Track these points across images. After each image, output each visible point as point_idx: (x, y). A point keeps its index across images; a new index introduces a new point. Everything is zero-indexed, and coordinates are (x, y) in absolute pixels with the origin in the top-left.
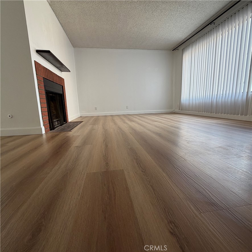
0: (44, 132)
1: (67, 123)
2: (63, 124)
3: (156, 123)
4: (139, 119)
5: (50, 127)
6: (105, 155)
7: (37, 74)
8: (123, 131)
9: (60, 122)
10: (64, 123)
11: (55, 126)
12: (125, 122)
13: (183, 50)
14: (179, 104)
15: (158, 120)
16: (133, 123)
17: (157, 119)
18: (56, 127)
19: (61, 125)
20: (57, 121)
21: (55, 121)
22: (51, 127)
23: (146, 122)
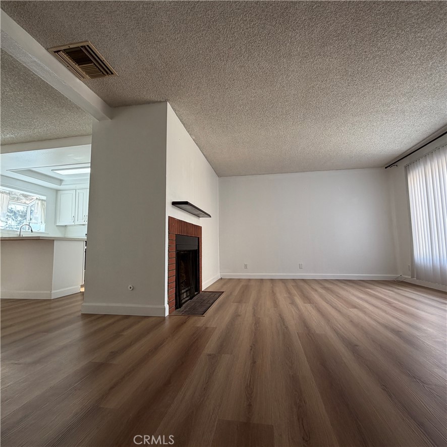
0: (167, 314)
1: (199, 293)
2: (194, 296)
3: (353, 312)
4: (321, 296)
5: (176, 305)
6: (249, 384)
7: (169, 233)
8: (287, 328)
9: (190, 294)
10: (196, 293)
11: (183, 301)
12: (293, 303)
13: (407, 169)
14: (410, 265)
15: (361, 302)
16: (309, 306)
17: (358, 300)
18: (184, 303)
19: (191, 299)
20: (186, 291)
21: (184, 293)
22: (177, 303)
23: (333, 307)
